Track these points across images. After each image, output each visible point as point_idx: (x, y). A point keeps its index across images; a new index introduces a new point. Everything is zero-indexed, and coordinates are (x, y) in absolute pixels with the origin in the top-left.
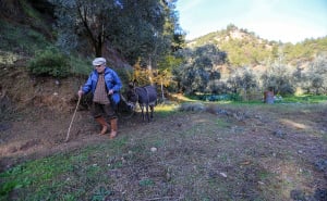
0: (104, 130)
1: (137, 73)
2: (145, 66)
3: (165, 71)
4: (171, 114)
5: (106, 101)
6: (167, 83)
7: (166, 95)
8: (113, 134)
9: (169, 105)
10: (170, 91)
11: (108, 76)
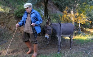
0: (29, 51)
1: (65, 16)
2: (69, 12)
3: (82, 15)
4: (87, 42)
5: (31, 32)
6: (82, 22)
7: (82, 29)
8: (35, 54)
9: (84, 35)
10: (85, 27)
11: (33, 15)
